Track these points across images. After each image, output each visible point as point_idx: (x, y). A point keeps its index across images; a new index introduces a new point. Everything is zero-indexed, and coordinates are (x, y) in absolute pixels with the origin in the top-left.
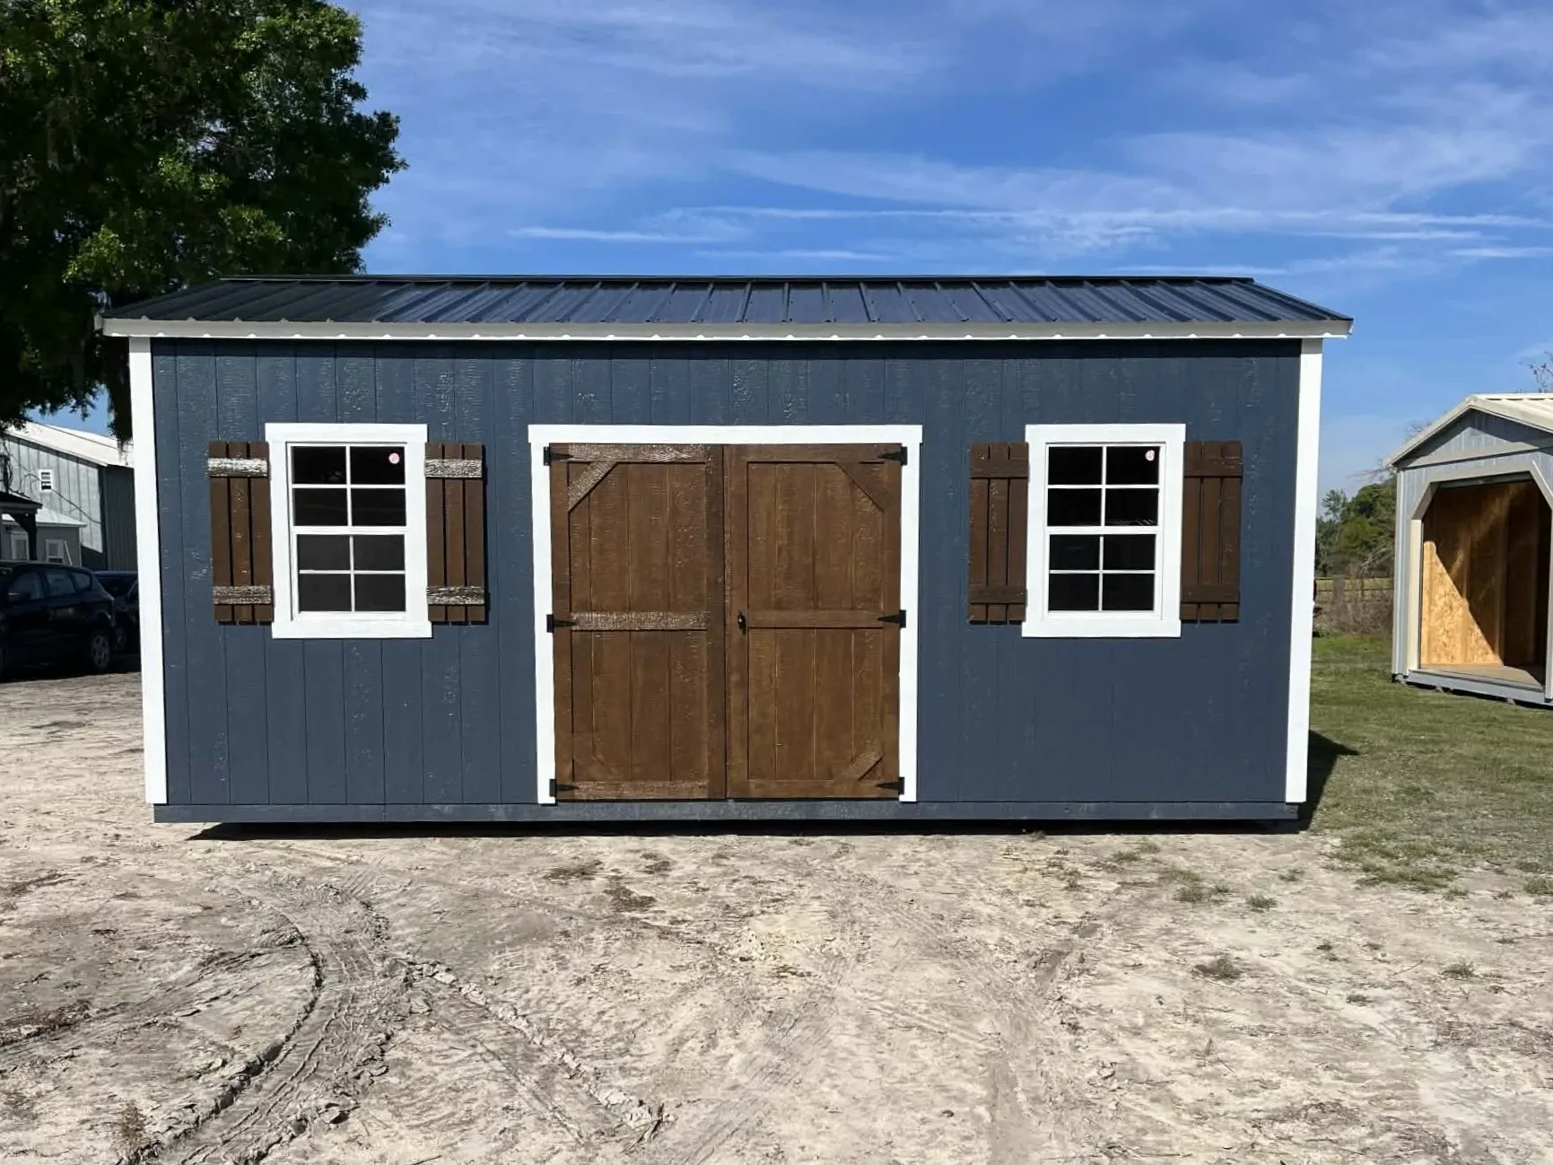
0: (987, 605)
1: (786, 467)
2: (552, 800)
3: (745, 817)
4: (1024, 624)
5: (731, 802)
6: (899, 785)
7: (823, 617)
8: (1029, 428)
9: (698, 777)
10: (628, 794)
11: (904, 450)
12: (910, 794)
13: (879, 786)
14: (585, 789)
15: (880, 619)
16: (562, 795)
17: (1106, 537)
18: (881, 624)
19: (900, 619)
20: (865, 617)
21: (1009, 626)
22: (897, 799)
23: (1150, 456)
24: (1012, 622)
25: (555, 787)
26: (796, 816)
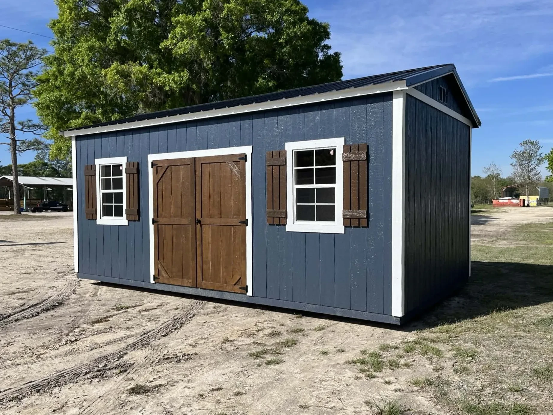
0: (273, 217)
1: (213, 164)
2: (154, 282)
3: (203, 295)
4: (287, 226)
5: (199, 289)
6: (246, 289)
7: (223, 221)
8: (286, 144)
9: (189, 278)
10: (172, 283)
11: (246, 156)
12: (250, 293)
13: (240, 288)
14: (161, 279)
15: (240, 222)
16: (156, 281)
17: (317, 189)
18: (240, 224)
19: (246, 222)
20: (235, 221)
21: (282, 226)
22: (246, 294)
23: (332, 153)
24: (283, 225)
25: (155, 278)
26: (217, 297)
